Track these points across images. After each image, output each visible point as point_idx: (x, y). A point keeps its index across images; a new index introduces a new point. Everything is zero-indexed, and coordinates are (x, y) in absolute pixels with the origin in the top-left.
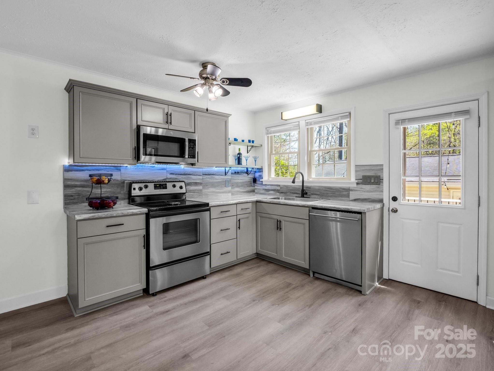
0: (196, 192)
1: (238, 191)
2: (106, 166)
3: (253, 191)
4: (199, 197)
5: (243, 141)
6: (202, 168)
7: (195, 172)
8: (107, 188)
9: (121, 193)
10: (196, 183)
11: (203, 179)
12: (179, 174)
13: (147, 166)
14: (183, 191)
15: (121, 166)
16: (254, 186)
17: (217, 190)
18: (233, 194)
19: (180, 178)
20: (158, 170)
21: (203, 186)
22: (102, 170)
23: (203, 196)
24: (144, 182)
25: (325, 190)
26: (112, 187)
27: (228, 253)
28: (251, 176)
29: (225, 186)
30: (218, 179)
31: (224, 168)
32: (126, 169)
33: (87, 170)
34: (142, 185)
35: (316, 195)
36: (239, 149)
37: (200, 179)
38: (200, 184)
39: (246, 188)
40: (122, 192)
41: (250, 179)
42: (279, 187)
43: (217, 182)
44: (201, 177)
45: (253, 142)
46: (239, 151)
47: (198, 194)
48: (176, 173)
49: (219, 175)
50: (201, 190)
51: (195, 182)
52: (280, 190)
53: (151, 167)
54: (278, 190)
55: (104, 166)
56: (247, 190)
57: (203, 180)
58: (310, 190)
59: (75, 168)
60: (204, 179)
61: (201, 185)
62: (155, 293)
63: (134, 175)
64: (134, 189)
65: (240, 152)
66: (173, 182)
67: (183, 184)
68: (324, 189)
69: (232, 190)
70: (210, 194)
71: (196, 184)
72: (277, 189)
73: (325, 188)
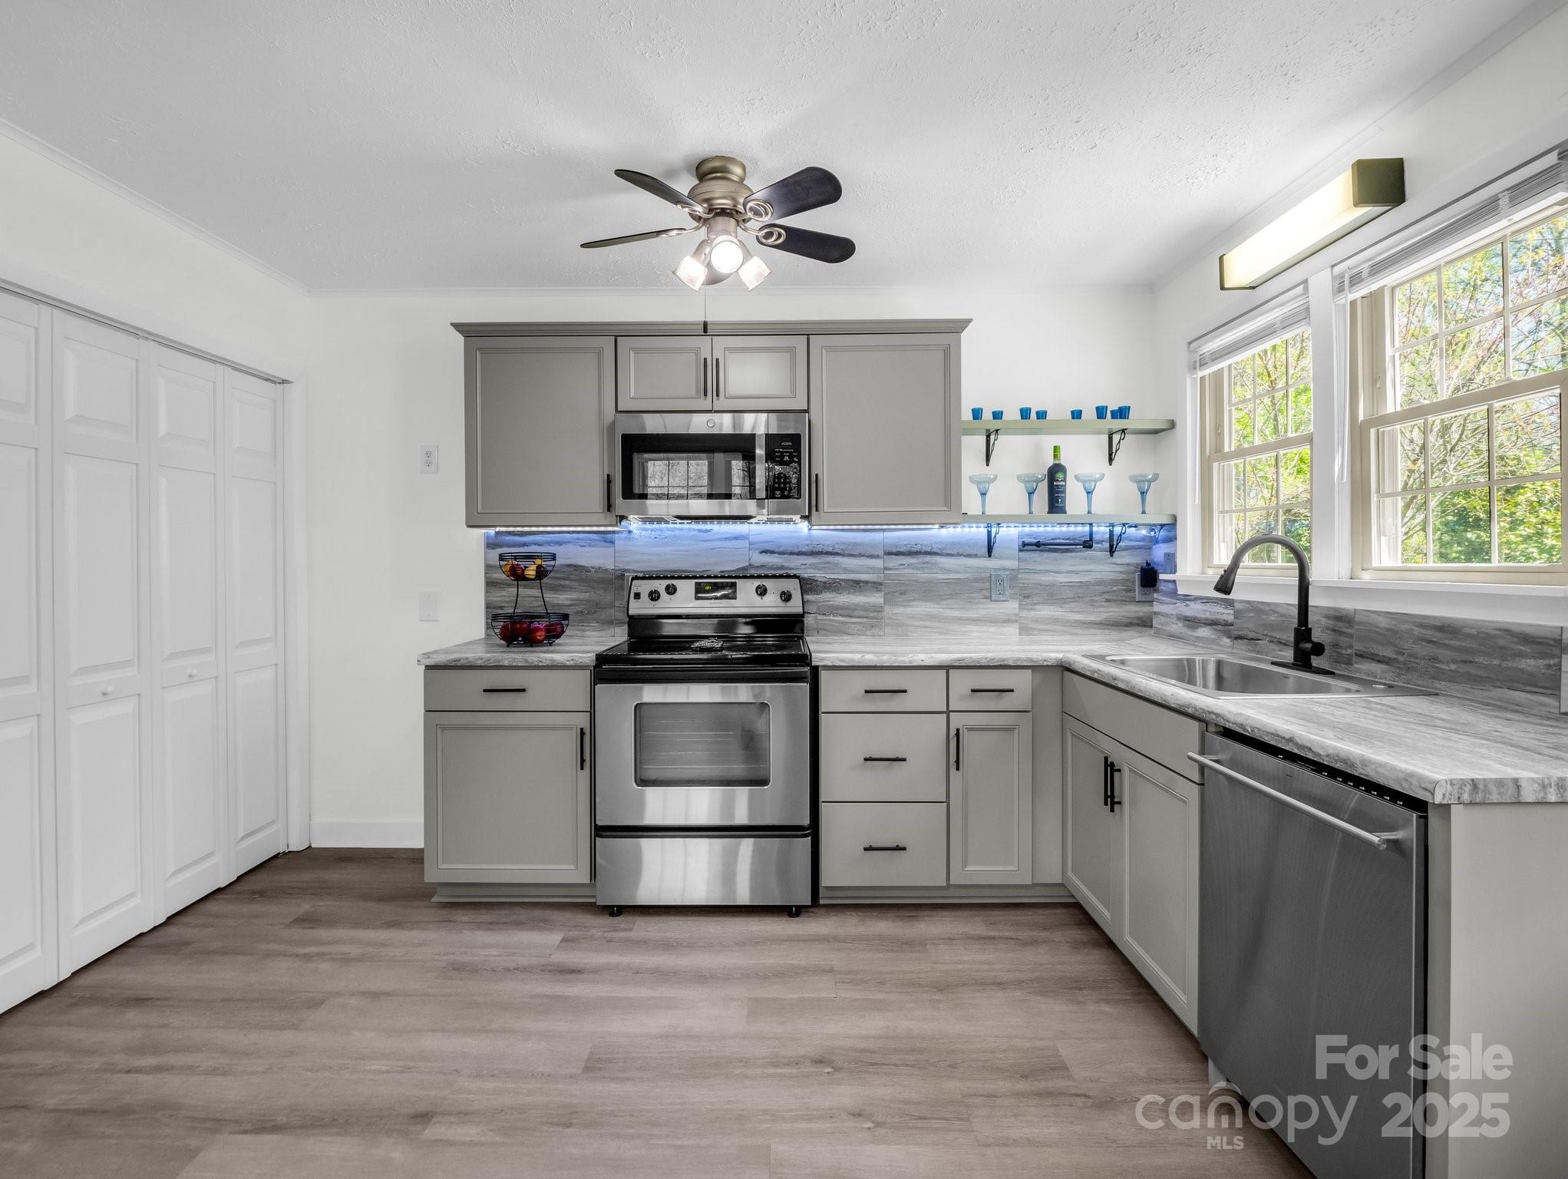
0: (856, 613)
1: (1055, 621)
2: (578, 532)
3: (1144, 623)
4: (868, 633)
5: (1077, 415)
6: (884, 530)
7: (855, 545)
8: (582, 592)
9: (614, 606)
10: (857, 582)
11: (885, 569)
12: (792, 553)
13: (689, 529)
14: (794, 607)
15: (614, 532)
16: (1151, 602)
17: (948, 611)
18: (1024, 630)
19: (795, 564)
20: (721, 539)
21: (886, 594)
22: (569, 542)
23: (888, 630)
24: (665, 578)
25: (1422, 639)
26: (592, 587)
27: (898, 848)
28: (1128, 560)
29: (986, 597)
30: (950, 571)
31: (983, 531)
32: (629, 539)
33: (535, 544)
34: (660, 585)
35: (1379, 661)
36: (1056, 449)
37: (873, 570)
38: (876, 586)
39: (1101, 609)
40: (617, 604)
41: (1121, 572)
42: (1232, 612)
43: (947, 583)
44: (878, 563)
45: (1122, 413)
46: (1055, 457)
47: (865, 620)
48: (781, 549)
49: (959, 555)
50: (878, 609)
51: (852, 581)
52: (1232, 625)
53: (700, 531)
54: (1227, 624)
55: (573, 532)
56: (1105, 615)
57: (886, 572)
58: (1350, 631)
59: (507, 538)
60: (890, 569)
61: (880, 591)
62: (618, 906)
63: (650, 555)
64: (637, 596)
65: (1057, 462)
66: (759, 577)
67: (793, 586)
68: (1417, 630)
69: (1024, 614)
70: (916, 623)
71: (857, 585)
72: (1225, 617)
73: (1422, 626)
